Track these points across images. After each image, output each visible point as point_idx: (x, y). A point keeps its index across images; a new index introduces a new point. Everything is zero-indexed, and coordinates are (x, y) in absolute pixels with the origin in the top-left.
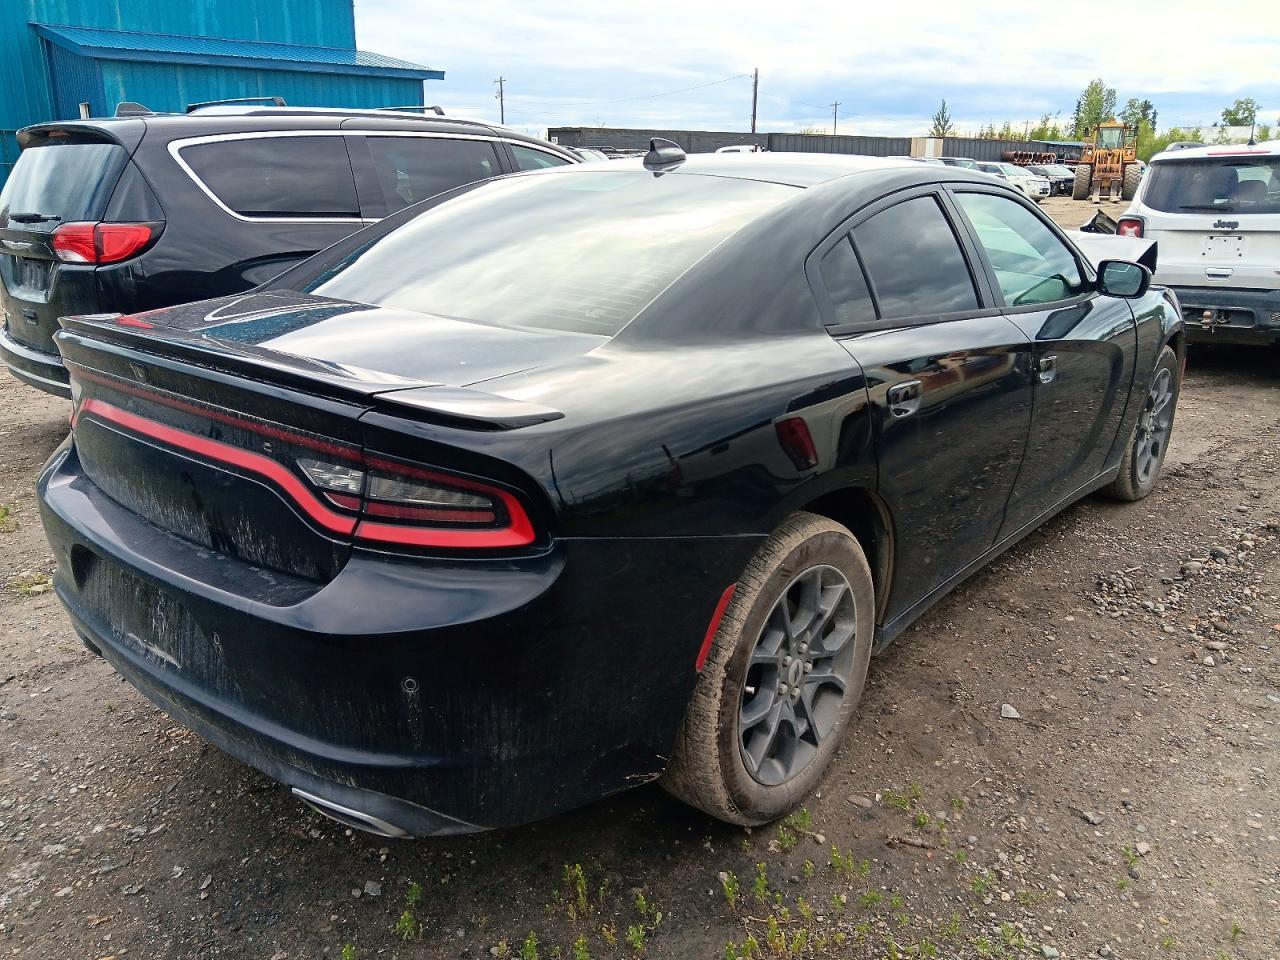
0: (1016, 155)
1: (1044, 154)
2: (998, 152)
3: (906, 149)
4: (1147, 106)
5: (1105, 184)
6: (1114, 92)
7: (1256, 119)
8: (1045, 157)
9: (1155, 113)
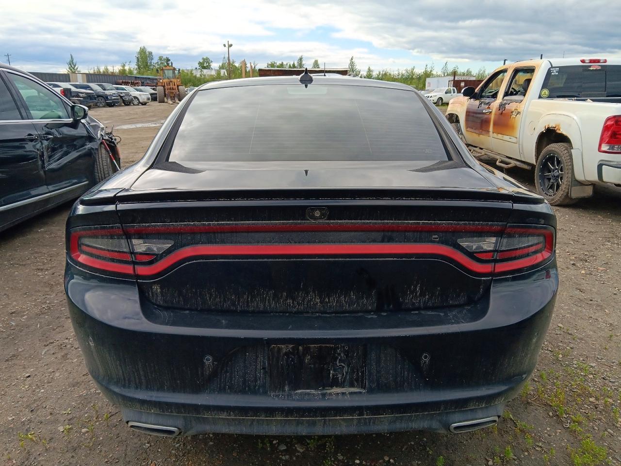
0: (123, 82)
1: (135, 82)
2: (113, 80)
3: (68, 79)
4: (168, 60)
5: (172, 95)
6: (152, 53)
7: (211, 66)
8: (136, 83)
9: (172, 63)
